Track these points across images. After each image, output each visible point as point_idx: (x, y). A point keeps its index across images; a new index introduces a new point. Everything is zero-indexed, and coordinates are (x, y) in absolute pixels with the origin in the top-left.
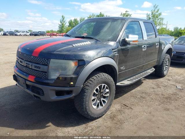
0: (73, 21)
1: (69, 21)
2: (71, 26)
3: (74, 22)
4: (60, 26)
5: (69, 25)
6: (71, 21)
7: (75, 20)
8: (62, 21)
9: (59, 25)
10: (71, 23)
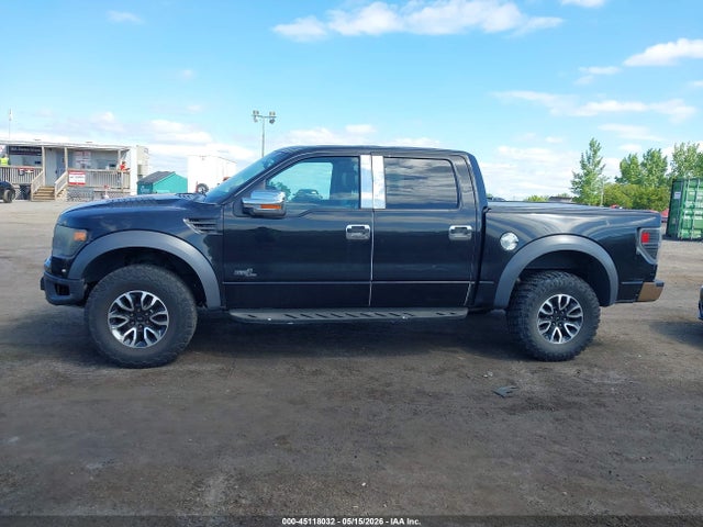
0: (640, 160)
1: (625, 160)
2: (629, 180)
3: (644, 165)
4: (577, 180)
5: (620, 176)
6: (633, 159)
7: (653, 156)
8: (589, 158)
9: (572, 178)
10: (627, 169)
